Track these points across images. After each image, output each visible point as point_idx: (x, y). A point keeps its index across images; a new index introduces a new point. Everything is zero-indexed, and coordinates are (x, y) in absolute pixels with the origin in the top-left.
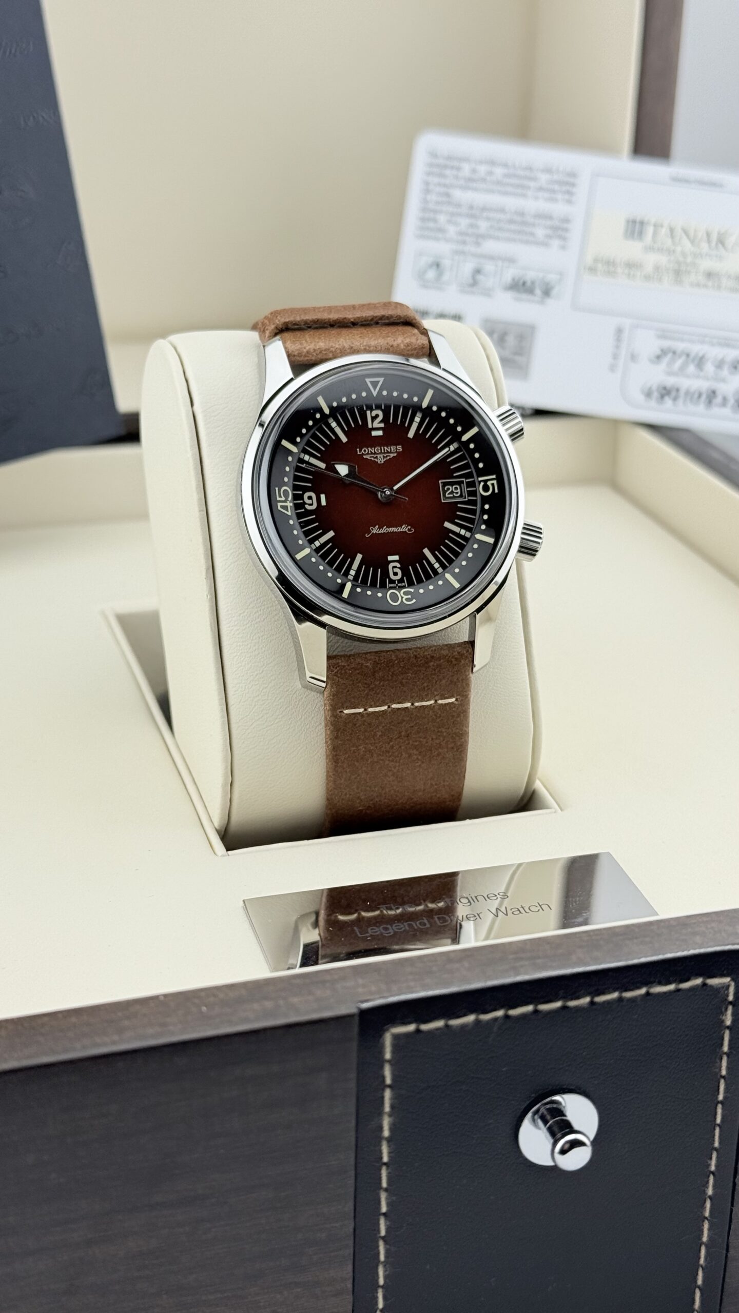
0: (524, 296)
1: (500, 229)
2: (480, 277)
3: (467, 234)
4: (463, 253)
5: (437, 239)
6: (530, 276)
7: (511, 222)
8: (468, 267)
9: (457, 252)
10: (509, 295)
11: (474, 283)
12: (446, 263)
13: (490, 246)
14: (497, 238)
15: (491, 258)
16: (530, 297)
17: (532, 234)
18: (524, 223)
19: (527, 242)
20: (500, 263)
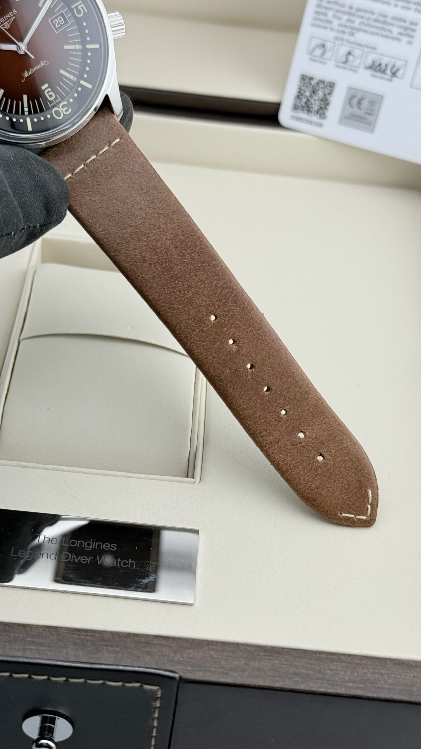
0: (379, 74)
1: (368, 25)
2: (351, 58)
3: (346, 26)
4: (342, 39)
5: (326, 28)
6: (384, 61)
7: (376, 20)
8: (344, 50)
9: (336, 38)
10: (369, 72)
11: (346, 62)
12: (329, 45)
13: (360, 37)
14: (365, 31)
15: (361, 45)
16: (383, 75)
17: (390, 31)
18: (385, 23)
19: (386, 37)
20: (366, 49)
